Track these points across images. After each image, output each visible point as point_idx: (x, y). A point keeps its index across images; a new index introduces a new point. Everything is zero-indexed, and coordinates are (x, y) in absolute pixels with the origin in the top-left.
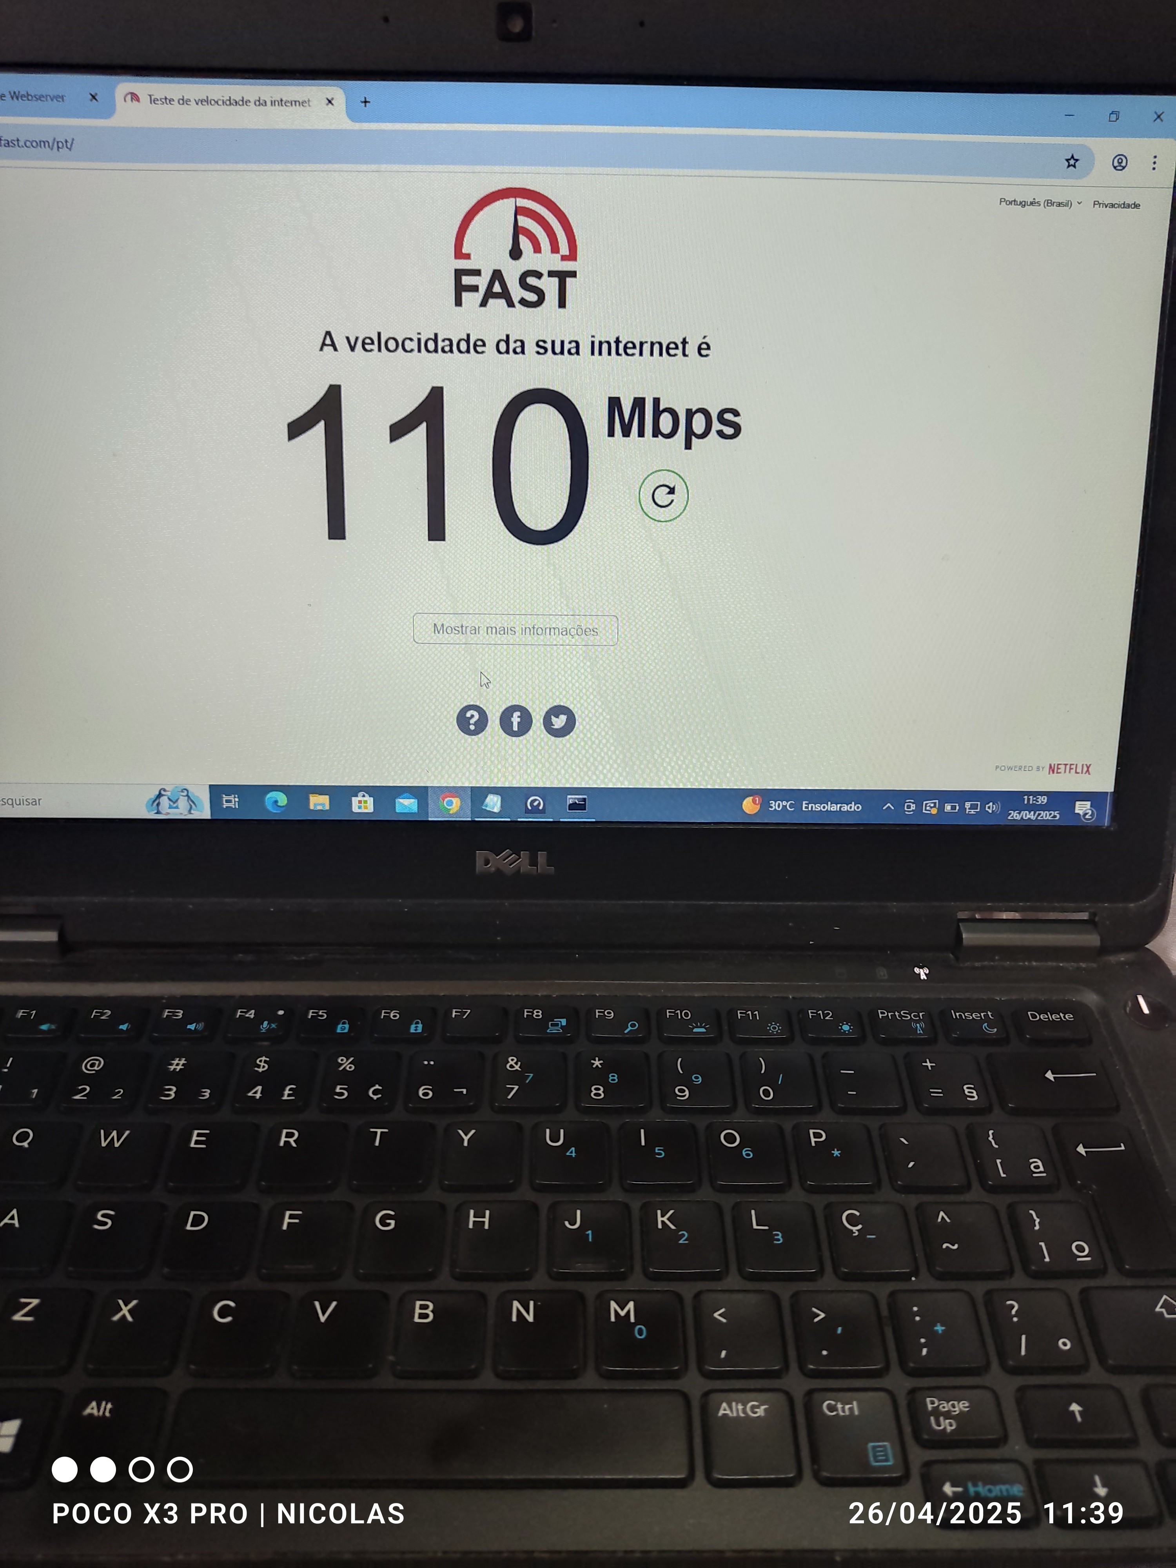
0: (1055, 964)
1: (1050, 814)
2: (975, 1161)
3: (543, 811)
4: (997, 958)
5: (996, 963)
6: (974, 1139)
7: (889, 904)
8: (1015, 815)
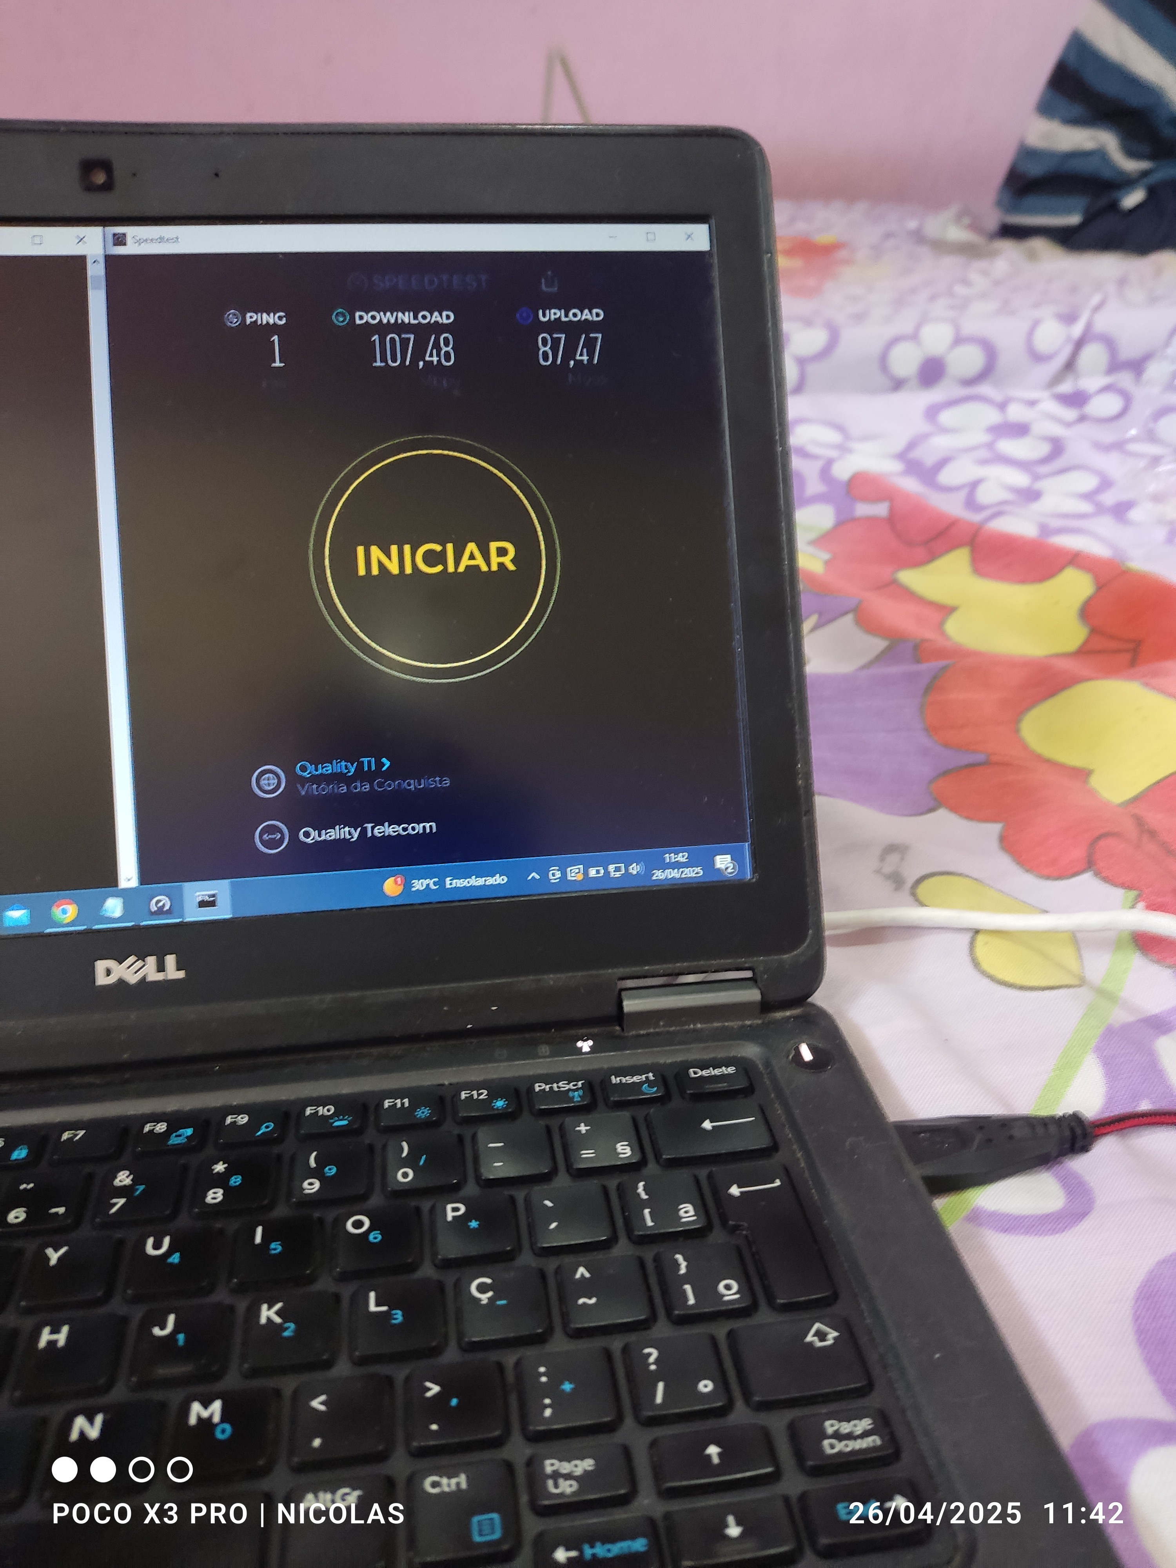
0: (719, 1024)
1: (693, 871)
2: (623, 1213)
3: (169, 912)
4: (662, 1024)
5: (662, 1029)
6: (626, 1193)
7: (546, 977)
8: (659, 875)
